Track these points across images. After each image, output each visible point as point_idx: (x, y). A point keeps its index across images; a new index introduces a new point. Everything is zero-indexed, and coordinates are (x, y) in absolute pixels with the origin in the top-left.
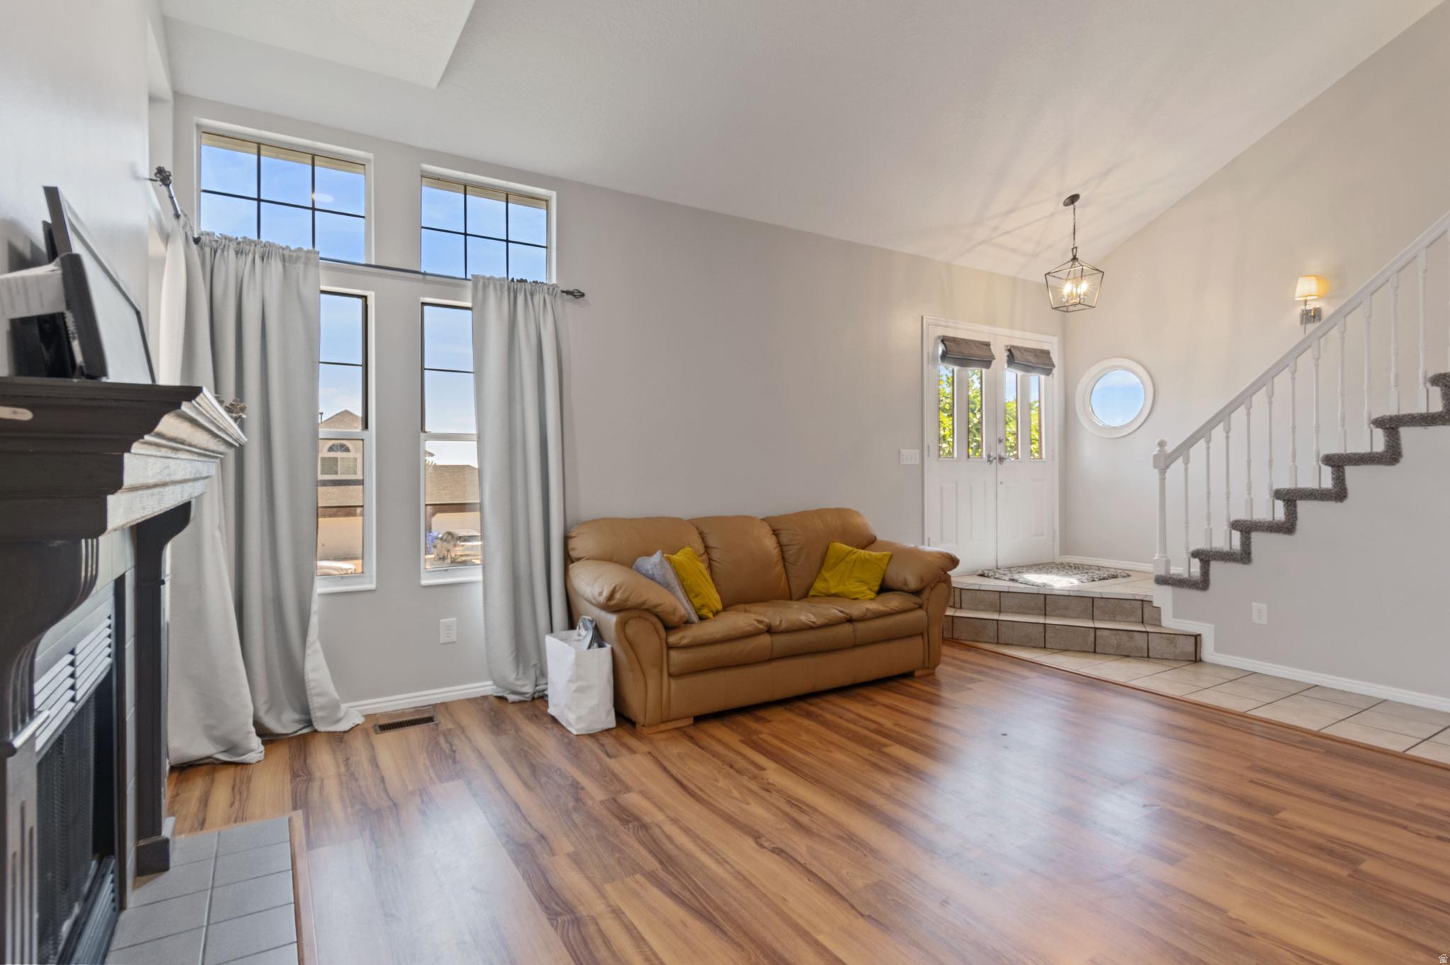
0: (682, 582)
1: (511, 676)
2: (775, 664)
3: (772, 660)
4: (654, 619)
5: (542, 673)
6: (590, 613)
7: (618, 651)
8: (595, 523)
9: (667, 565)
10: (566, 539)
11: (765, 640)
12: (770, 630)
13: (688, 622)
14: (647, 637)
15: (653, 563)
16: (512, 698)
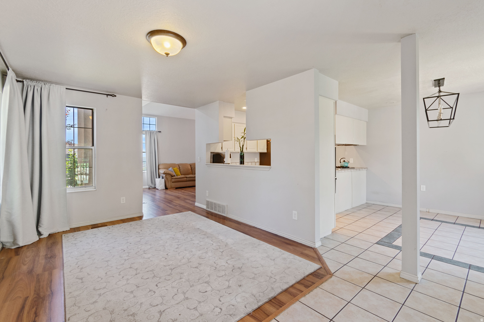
0: (174, 171)
1: (151, 184)
2: (187, 182)
3: (186, 181)
4: (170, 175)
5: (155, 185)
6: (161, 175)
7: (165, 179)
8: (163, 164)
9: (172, 169)
10: (158, 166)
11: (186, 178)
12: (186, 177)
13: (174, 176)
14: (169, 178)
15: (170, 169)
16: (151, 188)
